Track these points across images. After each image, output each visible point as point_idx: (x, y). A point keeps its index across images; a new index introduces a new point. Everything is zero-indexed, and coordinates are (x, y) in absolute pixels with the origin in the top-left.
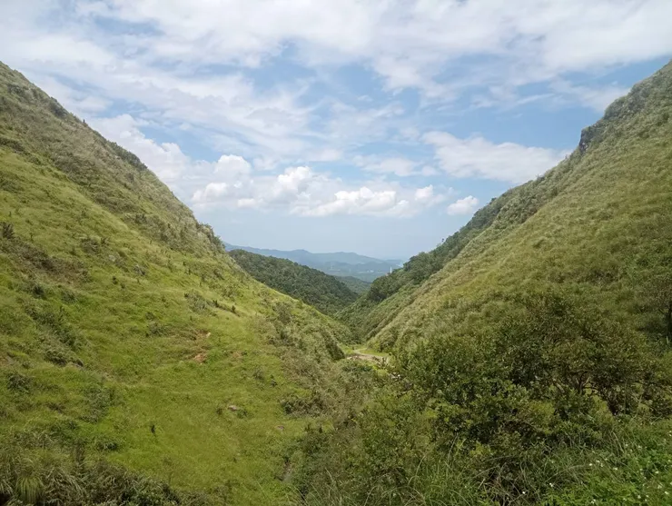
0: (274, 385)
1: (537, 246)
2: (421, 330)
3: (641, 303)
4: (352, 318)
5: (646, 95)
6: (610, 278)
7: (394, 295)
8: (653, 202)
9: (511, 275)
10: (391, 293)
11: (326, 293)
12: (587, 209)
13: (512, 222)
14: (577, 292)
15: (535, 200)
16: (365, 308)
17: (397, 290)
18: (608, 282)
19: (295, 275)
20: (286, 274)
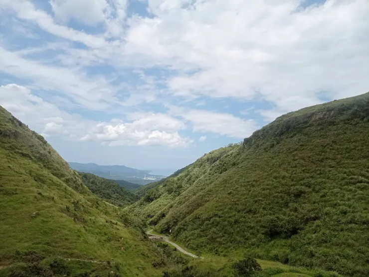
0: (148, 257)
1: (229, 194)
2: (185, 228)
3: (263, 225)
4: (135, 211)
5: (267, 132)
6: (255, 213)
7: (158, 200)
8: (268, 185)
9: (220, 206)
10: (156, 198)
11: (114, 193)
12: (246, 180)
13: (216, 172)
14: (244, 217)
15: (225, 165)
16: (142, 206)
17: (159, 197)
18: (254, 214)
19: (98, 183)
20: (93, 183)
